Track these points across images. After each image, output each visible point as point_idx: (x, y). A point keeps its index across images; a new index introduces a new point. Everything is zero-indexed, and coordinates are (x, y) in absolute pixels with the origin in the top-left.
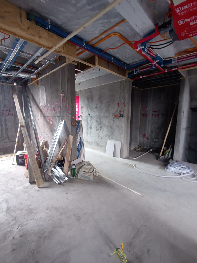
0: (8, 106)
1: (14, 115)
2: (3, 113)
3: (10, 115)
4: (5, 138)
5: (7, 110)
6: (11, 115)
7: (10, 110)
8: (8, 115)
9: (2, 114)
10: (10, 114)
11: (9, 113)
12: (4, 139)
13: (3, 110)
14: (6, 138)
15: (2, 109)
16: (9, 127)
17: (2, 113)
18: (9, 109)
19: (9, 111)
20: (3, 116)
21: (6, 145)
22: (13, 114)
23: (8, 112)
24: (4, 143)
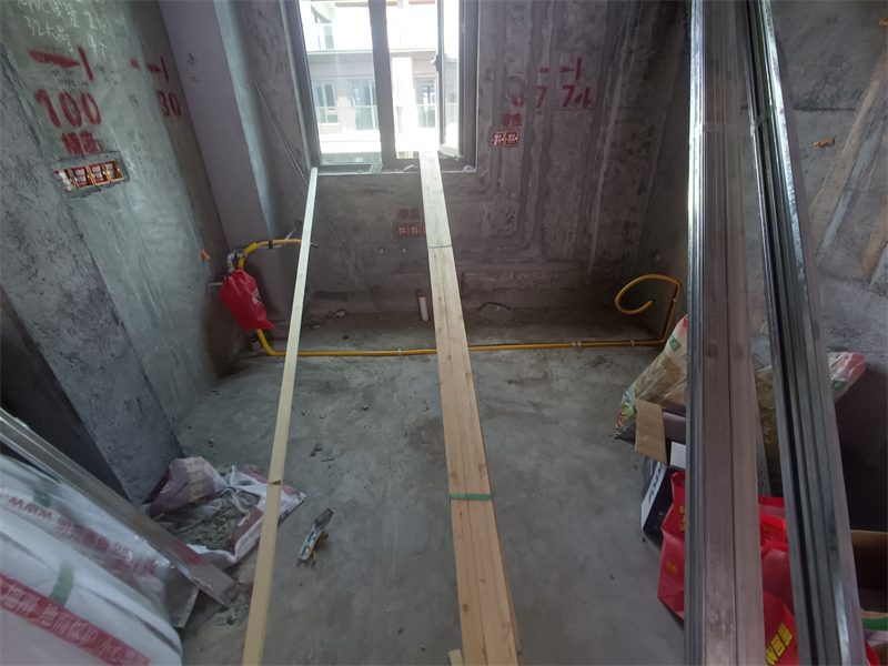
0: (577, 39)
1: (594, 99)
2: (544, 89)
3: (577, 101)
4: (529, 238)
5: (565, 69)
6: (580, 105)
7: (583, 65)
8: (565, 105)
9: (537, 98)
10: (574, 97)
11: (571, 88)
12: (525, 244)
13: (545, 71)
14: (532, 237)
15: (545, 63)
16: (559, 179)
17: (540, 92)
18: (580, 61)
19: (578, 77)
20: (539, 113)
21: (525, 276)
22: (592, 96)
23: (570, 78)
24: (522, 262)
